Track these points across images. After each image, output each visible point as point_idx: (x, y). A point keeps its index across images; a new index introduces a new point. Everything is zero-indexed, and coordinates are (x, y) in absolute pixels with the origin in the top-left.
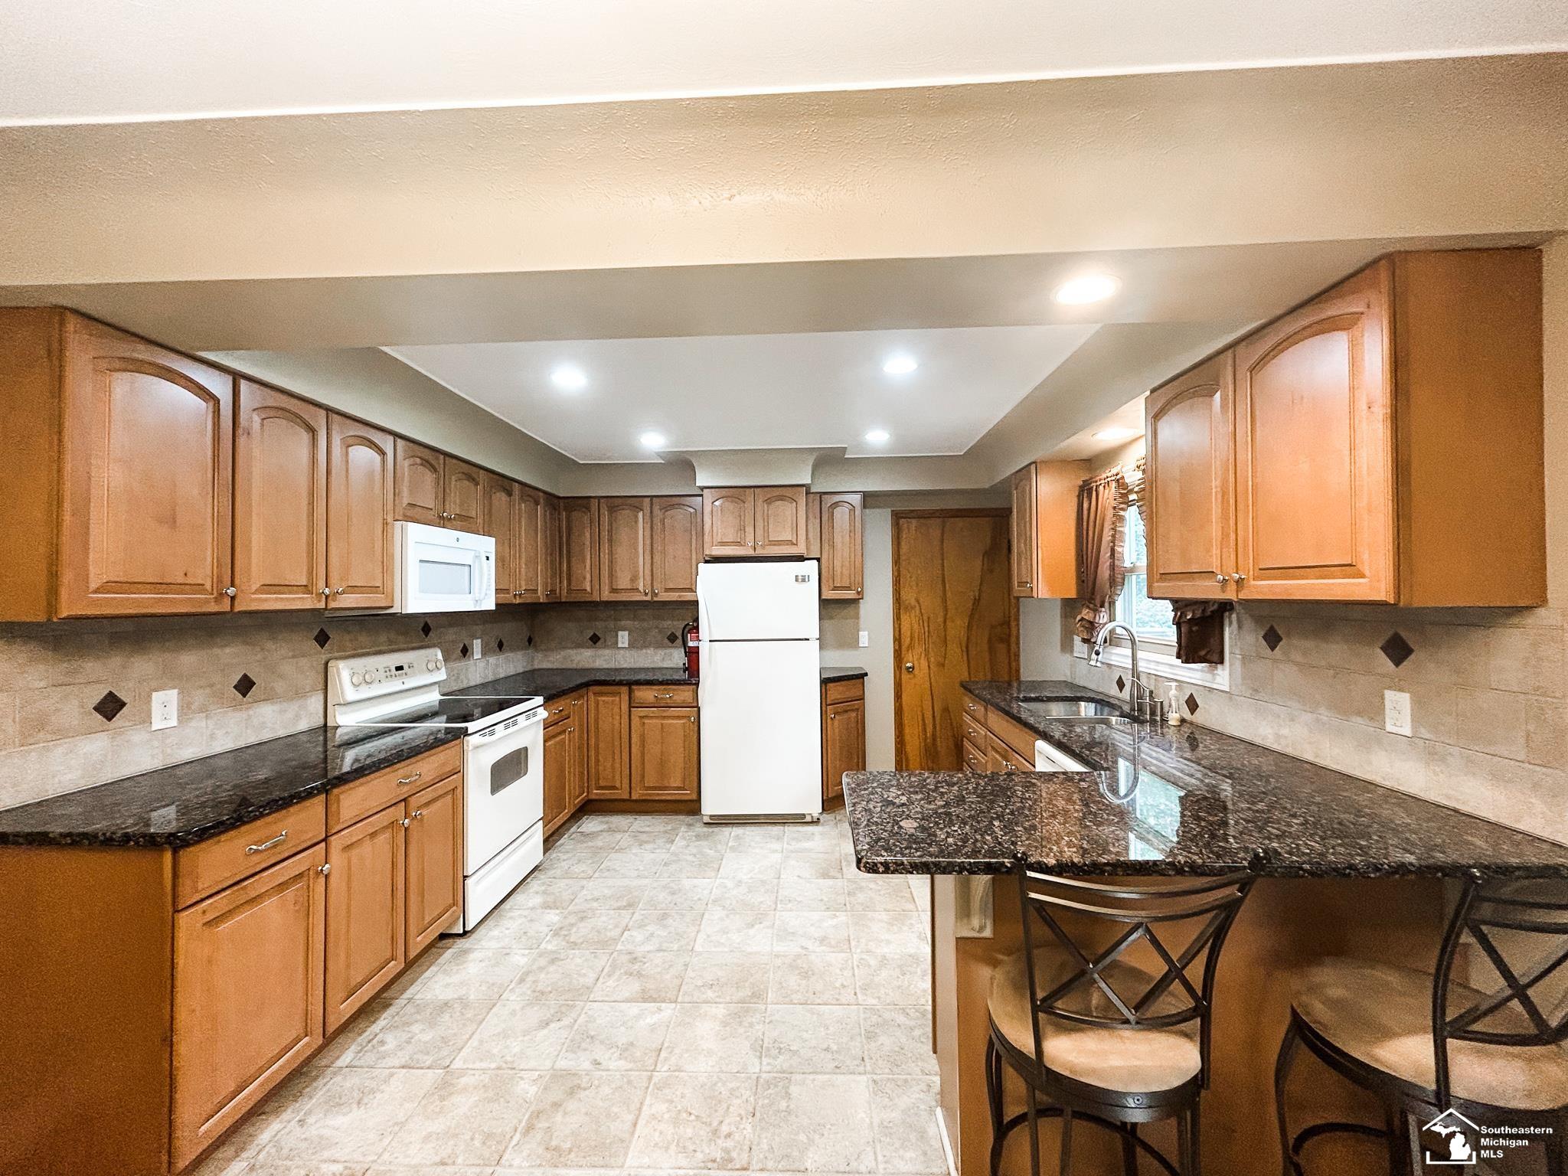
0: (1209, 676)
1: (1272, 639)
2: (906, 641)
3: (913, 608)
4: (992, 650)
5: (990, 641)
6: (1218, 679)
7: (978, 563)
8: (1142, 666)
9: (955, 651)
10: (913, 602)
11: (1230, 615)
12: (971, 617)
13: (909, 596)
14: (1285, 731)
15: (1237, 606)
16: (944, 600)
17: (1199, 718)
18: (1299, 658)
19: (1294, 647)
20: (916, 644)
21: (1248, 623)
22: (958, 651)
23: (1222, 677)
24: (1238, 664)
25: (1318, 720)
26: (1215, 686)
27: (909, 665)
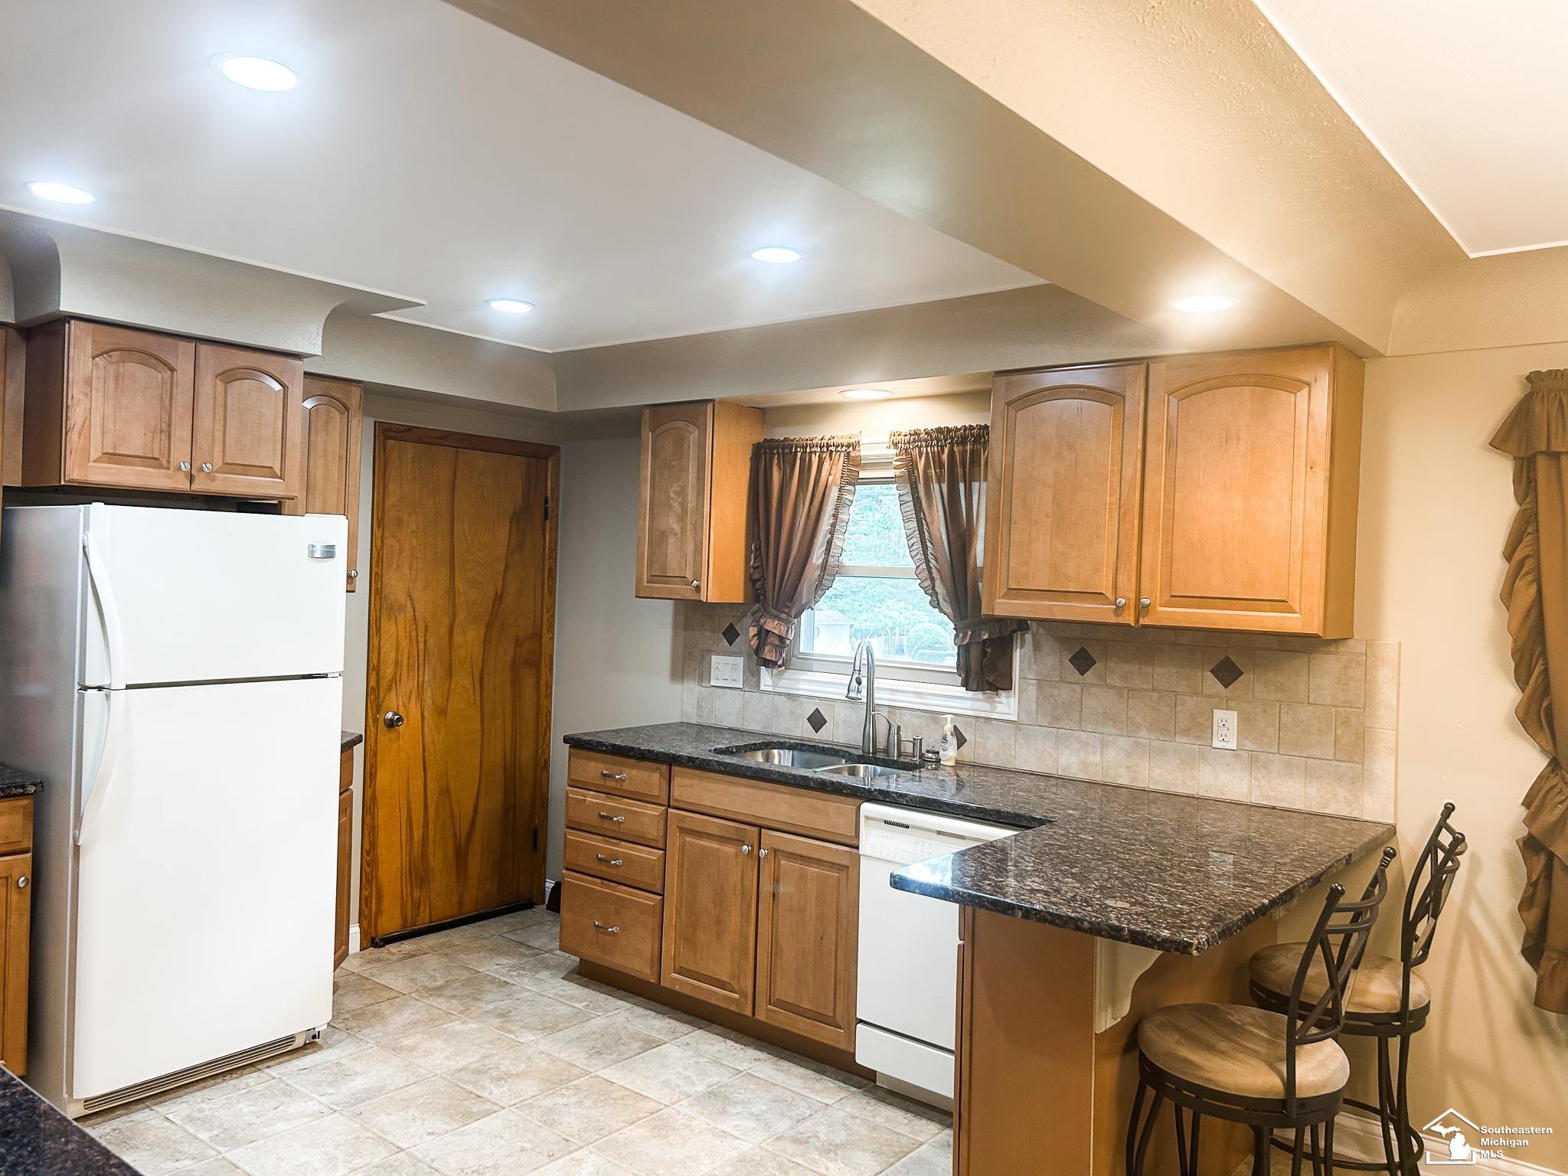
0: (985, 706)
1: (1082, 662)
2: (388, 672)
3: (402, 608)
4: (516, 682)
5: (514, 667)
6: (1000, 708)
7: (502, 531)
8: (880, 698)
9: (463, 681)
10: (402, 597)
11: (1023, 635)
12: (489, 626)
13: (396, 586)
14: (1095, 758)
15: (1034, 626)
16: (452, 592)
17: (968, 753)
18: (1118, 683)
19: (1114, 672)
20: (404, 676)
21: (1048, 644)
22: (467, 683)
23: (1006, 706)
24: (1032, 692)
25: (1137, 743)
26: (994, 716)
27: (390, 715)
